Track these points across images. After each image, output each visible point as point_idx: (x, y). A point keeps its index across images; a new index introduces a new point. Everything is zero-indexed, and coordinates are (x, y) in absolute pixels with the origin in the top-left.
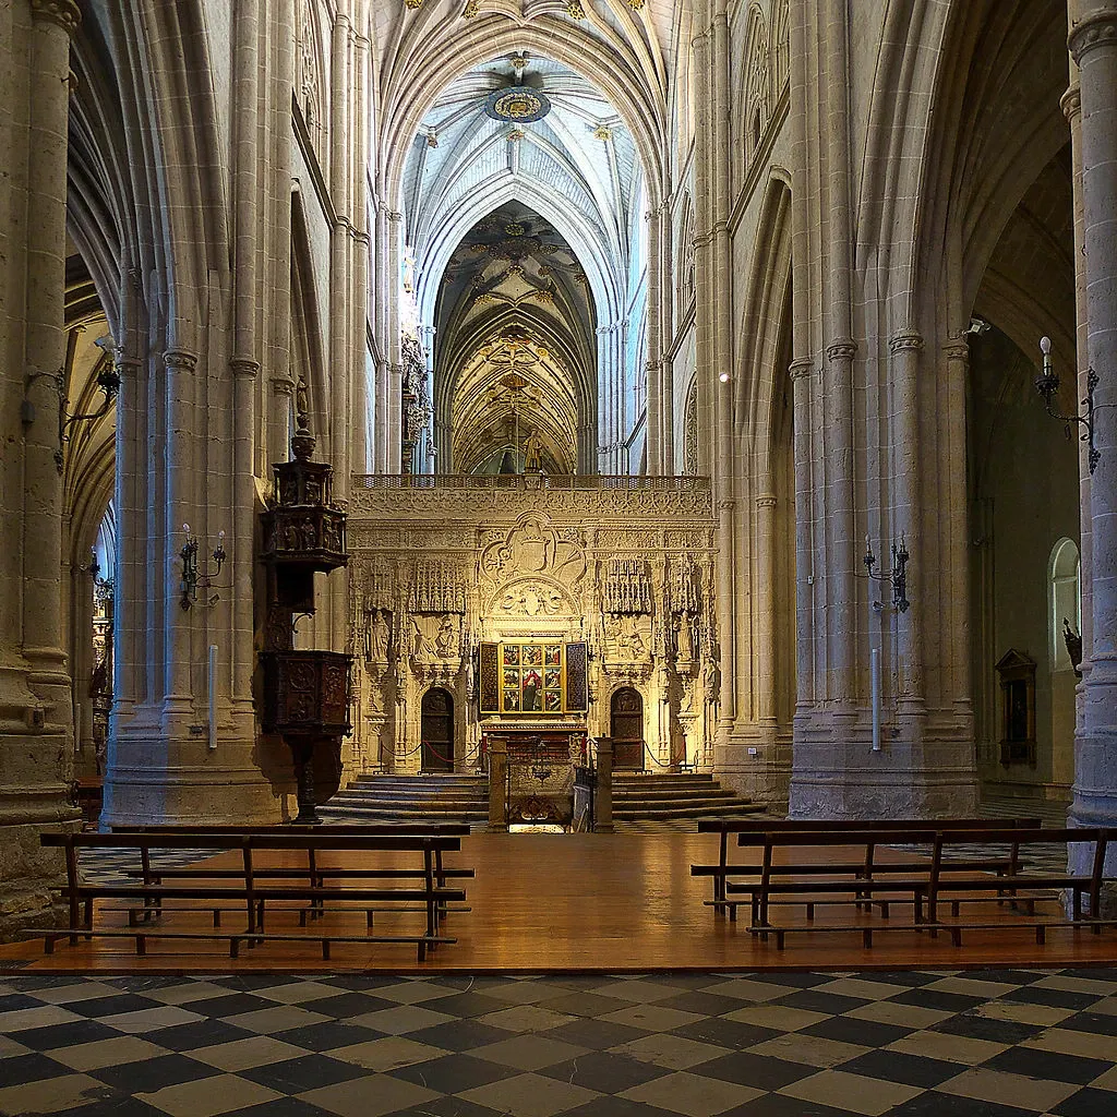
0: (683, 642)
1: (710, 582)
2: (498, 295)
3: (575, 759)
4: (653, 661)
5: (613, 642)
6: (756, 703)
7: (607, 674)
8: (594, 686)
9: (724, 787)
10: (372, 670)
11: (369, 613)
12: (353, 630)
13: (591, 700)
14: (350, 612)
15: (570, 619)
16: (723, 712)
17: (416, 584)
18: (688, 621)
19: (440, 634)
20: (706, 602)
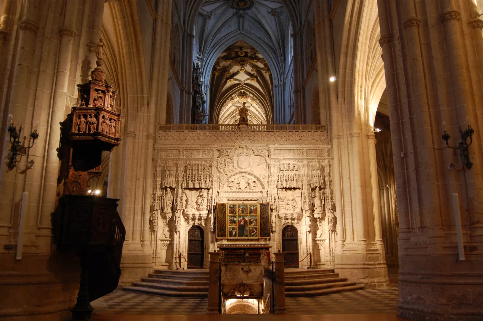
0: (317, 202)
1: (329, 173)
2: (236, 80)
3: (264, 262)
4: (302, 212)
5: (283, 203)
6: (355, 233)
7: (280, 219)
8: (273, 225)
9: (341, 276)
10: (164, 216)
11: (164, 189)
12: (155, 197)
13: (273, 232)
14: (154, 189)
15: (261, 192)
16: (339, 237)
17: (186, 175)
18: (319, 193)
19: (198, 199)
20: (327, 183)
